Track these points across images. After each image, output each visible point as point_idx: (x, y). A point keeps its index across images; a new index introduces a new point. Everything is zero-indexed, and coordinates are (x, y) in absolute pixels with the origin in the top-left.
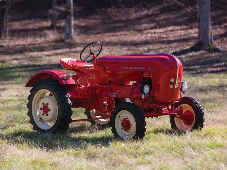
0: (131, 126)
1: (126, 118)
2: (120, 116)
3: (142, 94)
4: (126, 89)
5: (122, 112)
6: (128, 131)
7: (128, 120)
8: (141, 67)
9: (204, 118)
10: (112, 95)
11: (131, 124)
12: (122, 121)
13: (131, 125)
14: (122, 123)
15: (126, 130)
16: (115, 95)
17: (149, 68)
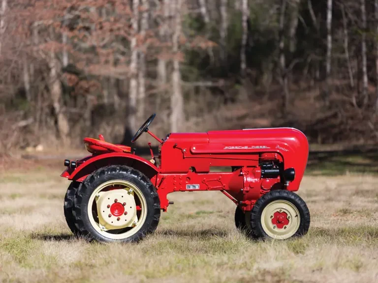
16: (197, 187)
17: (278, 146)
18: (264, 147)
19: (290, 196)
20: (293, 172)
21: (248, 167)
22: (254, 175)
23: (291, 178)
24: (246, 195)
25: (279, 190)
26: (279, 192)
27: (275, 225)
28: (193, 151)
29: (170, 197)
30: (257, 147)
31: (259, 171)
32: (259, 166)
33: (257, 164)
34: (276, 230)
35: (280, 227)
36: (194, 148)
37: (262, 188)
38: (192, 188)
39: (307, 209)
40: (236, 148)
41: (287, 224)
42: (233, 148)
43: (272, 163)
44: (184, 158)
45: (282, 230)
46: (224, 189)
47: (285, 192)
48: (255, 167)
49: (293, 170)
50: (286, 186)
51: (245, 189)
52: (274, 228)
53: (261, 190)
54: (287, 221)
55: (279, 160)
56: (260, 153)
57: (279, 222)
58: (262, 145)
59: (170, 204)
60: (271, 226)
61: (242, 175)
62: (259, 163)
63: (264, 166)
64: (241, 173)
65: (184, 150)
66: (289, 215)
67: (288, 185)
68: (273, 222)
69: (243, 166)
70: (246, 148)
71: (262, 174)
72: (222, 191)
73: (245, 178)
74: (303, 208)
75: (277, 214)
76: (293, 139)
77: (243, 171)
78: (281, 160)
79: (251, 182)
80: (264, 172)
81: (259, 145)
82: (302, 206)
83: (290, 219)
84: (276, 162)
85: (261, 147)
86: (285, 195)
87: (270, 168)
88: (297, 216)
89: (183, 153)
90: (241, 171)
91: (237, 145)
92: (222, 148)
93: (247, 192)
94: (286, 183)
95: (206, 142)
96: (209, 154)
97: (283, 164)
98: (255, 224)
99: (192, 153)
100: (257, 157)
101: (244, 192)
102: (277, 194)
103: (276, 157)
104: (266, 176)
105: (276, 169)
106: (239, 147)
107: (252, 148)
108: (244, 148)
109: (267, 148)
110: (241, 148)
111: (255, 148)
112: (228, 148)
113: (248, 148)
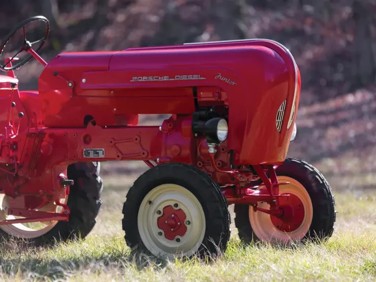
0: (188, 226)
1: (172, 204)
2: (152, 200)
3: (210, 142)
4: (137, 137)
5: (160, 190)
6: (178, 240)
7: (180, 209)
8: (193, 74)
9: (335, 211)
10: (92, 153)
11: (188, 219)
12: (159, 212)
13: (189, 223)
14: (159, 218)
15: (170, 236)
16: (101, 154)
18: (196, 77)
38: (92, 155)
40: (151, 79)
42: (145, 79)
64: (160, 128)
65: (70, 85)
70: (166, 78)
85: (190, 77)
91: (153, 74)
106: (155, 78)
107: (176, 79)
108: (163, 80)
109: (200, 78)
110: (160, 78)
111: (181, 79)
112: (137, 80)
113: (169, 78)
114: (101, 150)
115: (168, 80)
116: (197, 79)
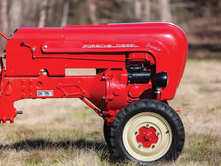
10: (44, 93)
16: (51, 94)
17: (149, 45)
18: (132, 46)
19: (159, 107)
20: (166, 77)
21: (112, 69)
22: (120, 80)
23: (163, 84)
24: (110, 104)
25: (145, 100)
26: (146, 103)
27: (141, 144)
28: (44, 50)
29: (18, 105)
30: (123, 46)
31: (126, 75)
32: (126, 68)
33: (123, 66)
34: (143, 149)
35: (147, 146)
36: (46, 47)
37: (129, 96)
38: (44, 95)
39: (181, 124)
40: (98, 46)
41: (156, 142)
42: (93, 46)
43: (141, 66)
44: (33, 58)
45: (150, 150)
46: (84, 97)
47: (153, 102)
48: (121, 69)
49: (165, 74)
50: (156, 94)
51: (108, 97)
52: (139, 147)
53: (128, 98)
54: (155, 139)
55: (149, 62)
56: (127, 53)
57: (146, 140)
58: (130, 43)
59: (18, 113)
60: (136, 144)
61: (105, 80)
62: (126, 64)
63: (131, 68)
64: (104, 77)
65: (34, 49)
66: (158, 131)
67: (159, 92)
68: (138, 139)
69: (107, 69)
70: (109, 46)
71: (129, 79)
72: (82, 99)
73: (108, 83)
74: (176, 123)
75: (143, 129)
76: (169, 36)
77: (106, 75)
78: (152, 62)
79: (116, 89)
80: (132, 75)
81: (126, 43)
82: (174, 119)
83: (159, 137)
84: (147, 64)
85: (128, 46)
86: (153, 106)
87: (139, 71)
88: (168, 132)
89: (32, 52)
90: (104, 76)
91: (99, 43)
92: (80, 47)
93: (111, 100)
94: (157, 91)
95: (60, 40)
96: (64, 53)
97: (154, 66)
98: (115, 142)
99: (44, 53)
100: (123, 58)
101: (106, 101)
102: (143, 105)
103: (147, 58)
104: (134, 81)
105: (147, 72)
106: (101, 46)
107: (117, 47)
108: (107, 47)
109: (135, 46)
110: (104, 46)
111: (121, 47)
112: (87, 47)
113: (112, 46)
114: (51, 91)
115: (111, 47)
116: (133, 47)
